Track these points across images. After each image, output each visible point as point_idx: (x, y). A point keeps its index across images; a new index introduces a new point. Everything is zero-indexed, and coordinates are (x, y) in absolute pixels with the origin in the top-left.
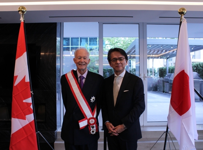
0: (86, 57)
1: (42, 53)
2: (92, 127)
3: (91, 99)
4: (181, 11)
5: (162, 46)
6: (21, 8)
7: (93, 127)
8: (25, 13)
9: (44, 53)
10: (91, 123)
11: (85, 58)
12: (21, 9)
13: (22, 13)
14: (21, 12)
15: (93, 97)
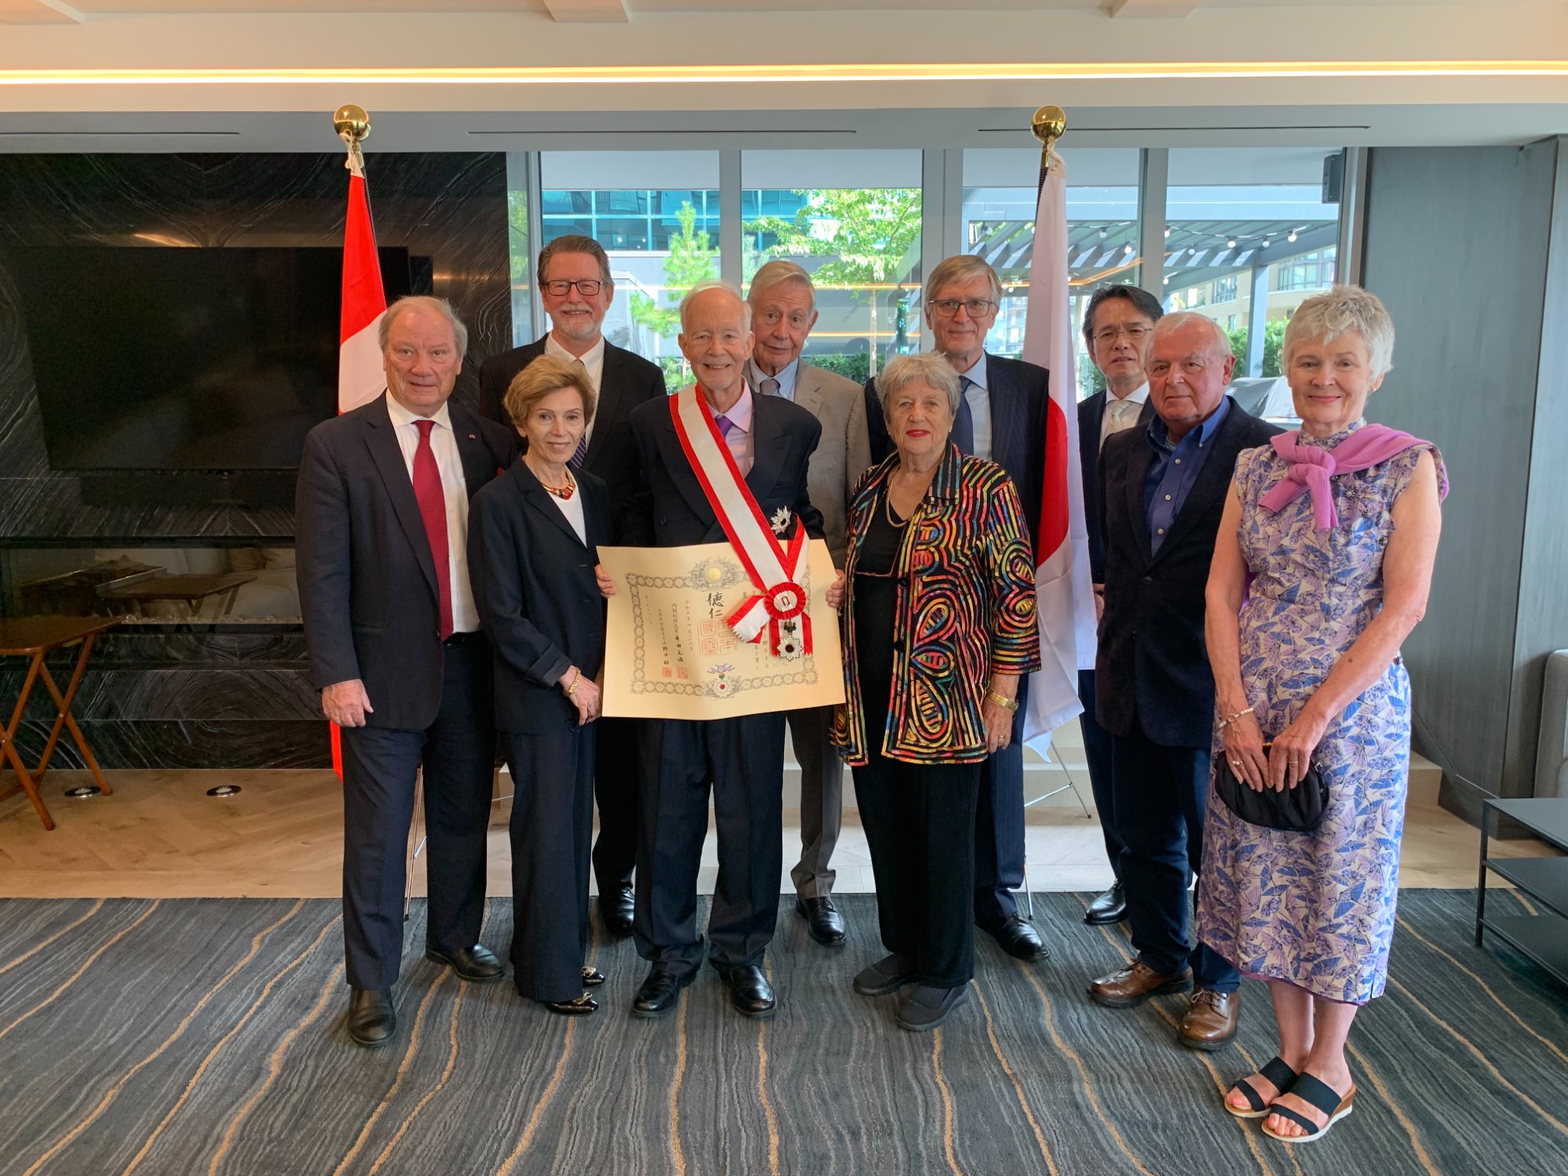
0: (736, 330)
1: (443, 272)
2: (786, 628)
3: (774, 519)
4: (1041, 120)
5: (1104, 229)
6: (346, 114)
7: (790, 629)
8: (367, 134)
9: (453, 272)
10: (784, 609)
11: (731, 333)
12: (348, 117)
13: (351, 138)
14: (348, 133)
15: (782, 509)
